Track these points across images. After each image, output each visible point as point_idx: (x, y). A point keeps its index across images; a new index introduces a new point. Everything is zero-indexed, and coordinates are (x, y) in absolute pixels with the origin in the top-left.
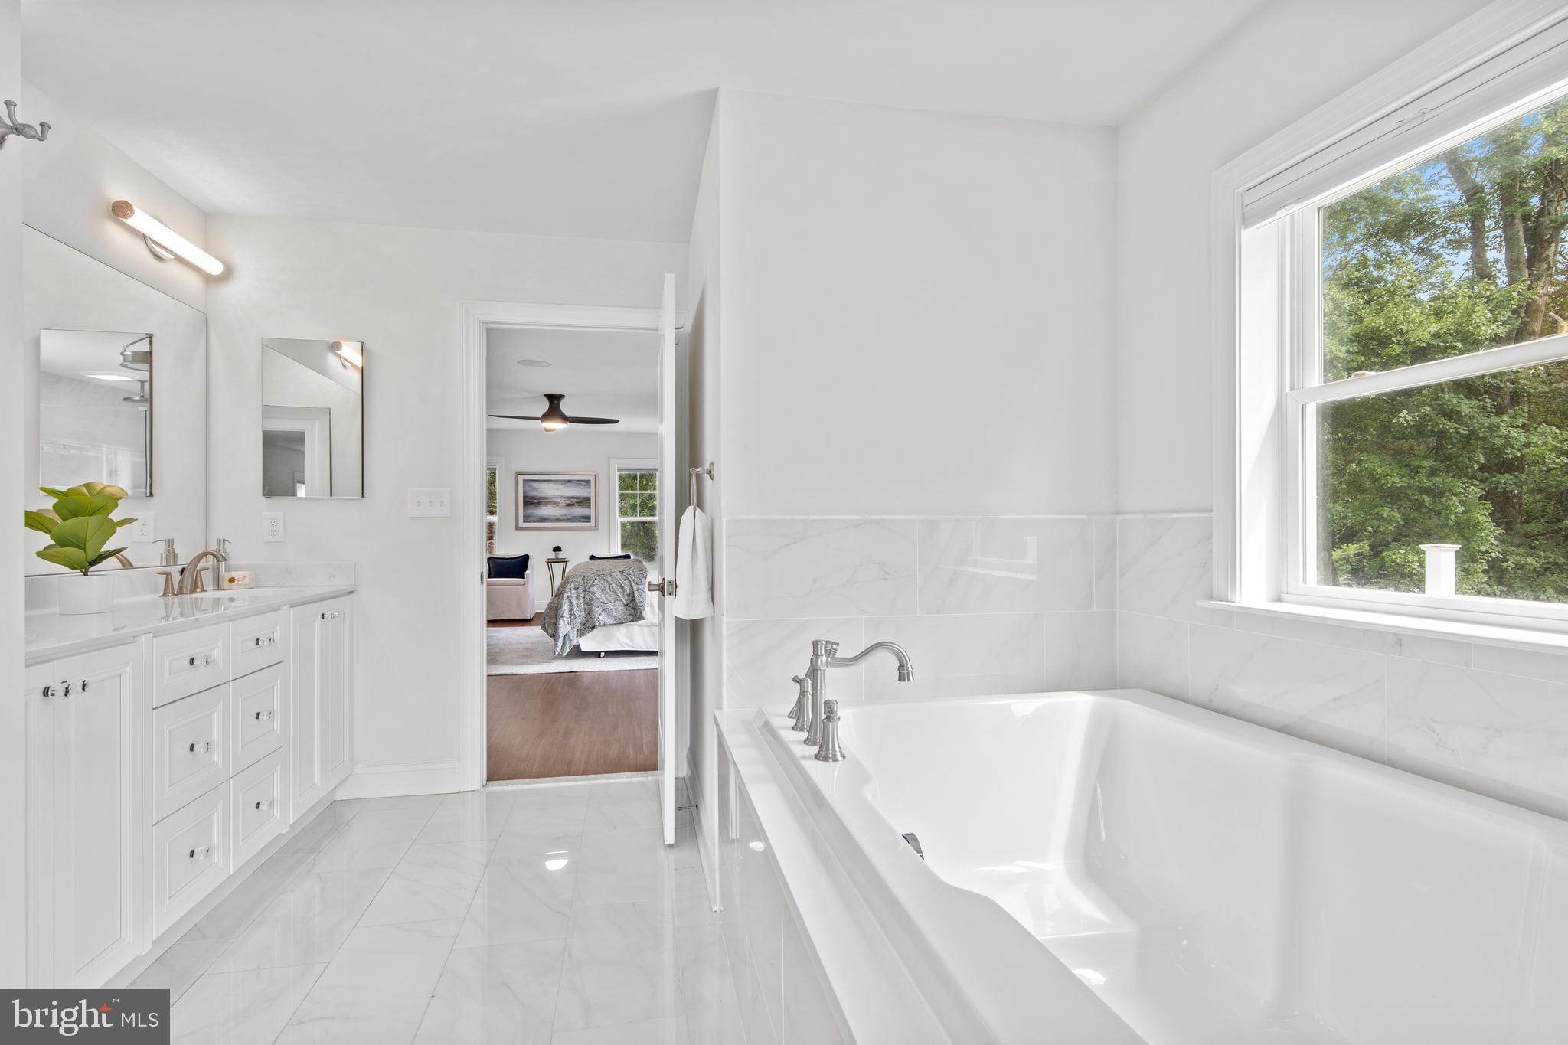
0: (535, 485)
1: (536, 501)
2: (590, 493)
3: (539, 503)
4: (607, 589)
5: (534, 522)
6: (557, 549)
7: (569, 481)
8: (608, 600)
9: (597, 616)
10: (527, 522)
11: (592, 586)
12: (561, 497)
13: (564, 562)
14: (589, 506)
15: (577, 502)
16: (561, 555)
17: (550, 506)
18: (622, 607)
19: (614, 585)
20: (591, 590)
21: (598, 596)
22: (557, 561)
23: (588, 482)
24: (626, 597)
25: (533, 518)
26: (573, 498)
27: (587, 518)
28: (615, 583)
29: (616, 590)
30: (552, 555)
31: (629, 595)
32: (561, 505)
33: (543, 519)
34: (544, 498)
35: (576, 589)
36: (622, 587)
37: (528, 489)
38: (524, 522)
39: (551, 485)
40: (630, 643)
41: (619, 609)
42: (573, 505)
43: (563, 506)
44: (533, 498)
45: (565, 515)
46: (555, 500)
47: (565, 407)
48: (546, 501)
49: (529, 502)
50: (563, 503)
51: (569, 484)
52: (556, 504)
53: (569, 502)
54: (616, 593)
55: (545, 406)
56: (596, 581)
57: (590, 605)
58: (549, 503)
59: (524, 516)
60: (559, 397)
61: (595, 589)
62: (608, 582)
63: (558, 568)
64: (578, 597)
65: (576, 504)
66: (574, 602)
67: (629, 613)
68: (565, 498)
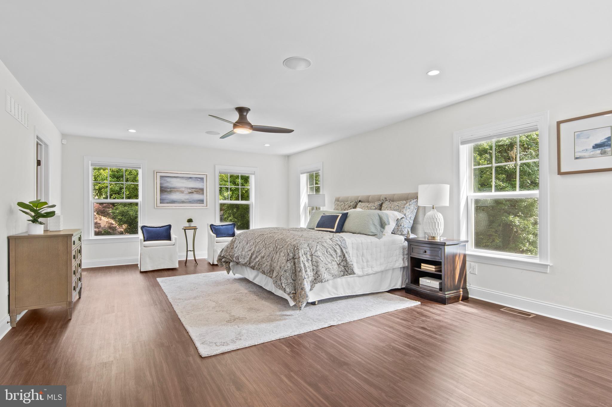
0: (169, 179)
1: (169, 190)
2: (203, 186)
3: (171, 191)
4: (326, 253)
5: (168, 203)
6: (190, 221)
7: (190, 178)
8: (328, 261)
9: (323, 275)
10: (163, 203)
11: (316, 251)
12: (185, 188)
13: (195, 229)
14: (203, 194)
15: (195, 191)
17: (178, 193)
18: (336, 266)
19: (329, 249)
20: (316, 254)
21: (322, 259)
22: (190, 228)
23: (202, 179)
24: (338, 258)
25: (166, 201)
26: (193, 188)
27: (201, 201)
28: (330, 248)
29: (332, 253)
30: (187, 225)
31: (340, 256)
32: (185, 192)
33: (173, 202)
34: (174, 188)
35: (305, 254)
36: (335, 251)
37: (163, 181)
38: (161, 203)
39: (178, 180)
40: (335, 292)
41: (335, 268)
42: (193, 193)
43: (187, 194)
44: (166, 188)
45: (188, 199)
46: (181, 189)
48: (175, 190)
49: (163, 190)
50: (187, 191)
51: (190, 180)
52: (182, 192)
53: (190, 191)
54: (332, 255)
56: (318, 247)
57: (317, 266)
58: (178, 191)
59: (161, 200)
61: (319, 253)
62: (325, 247)
64: (308, 260)
65: (195, 193)
66: (307, 264)
67: (340, 270)
68: (187, 188)
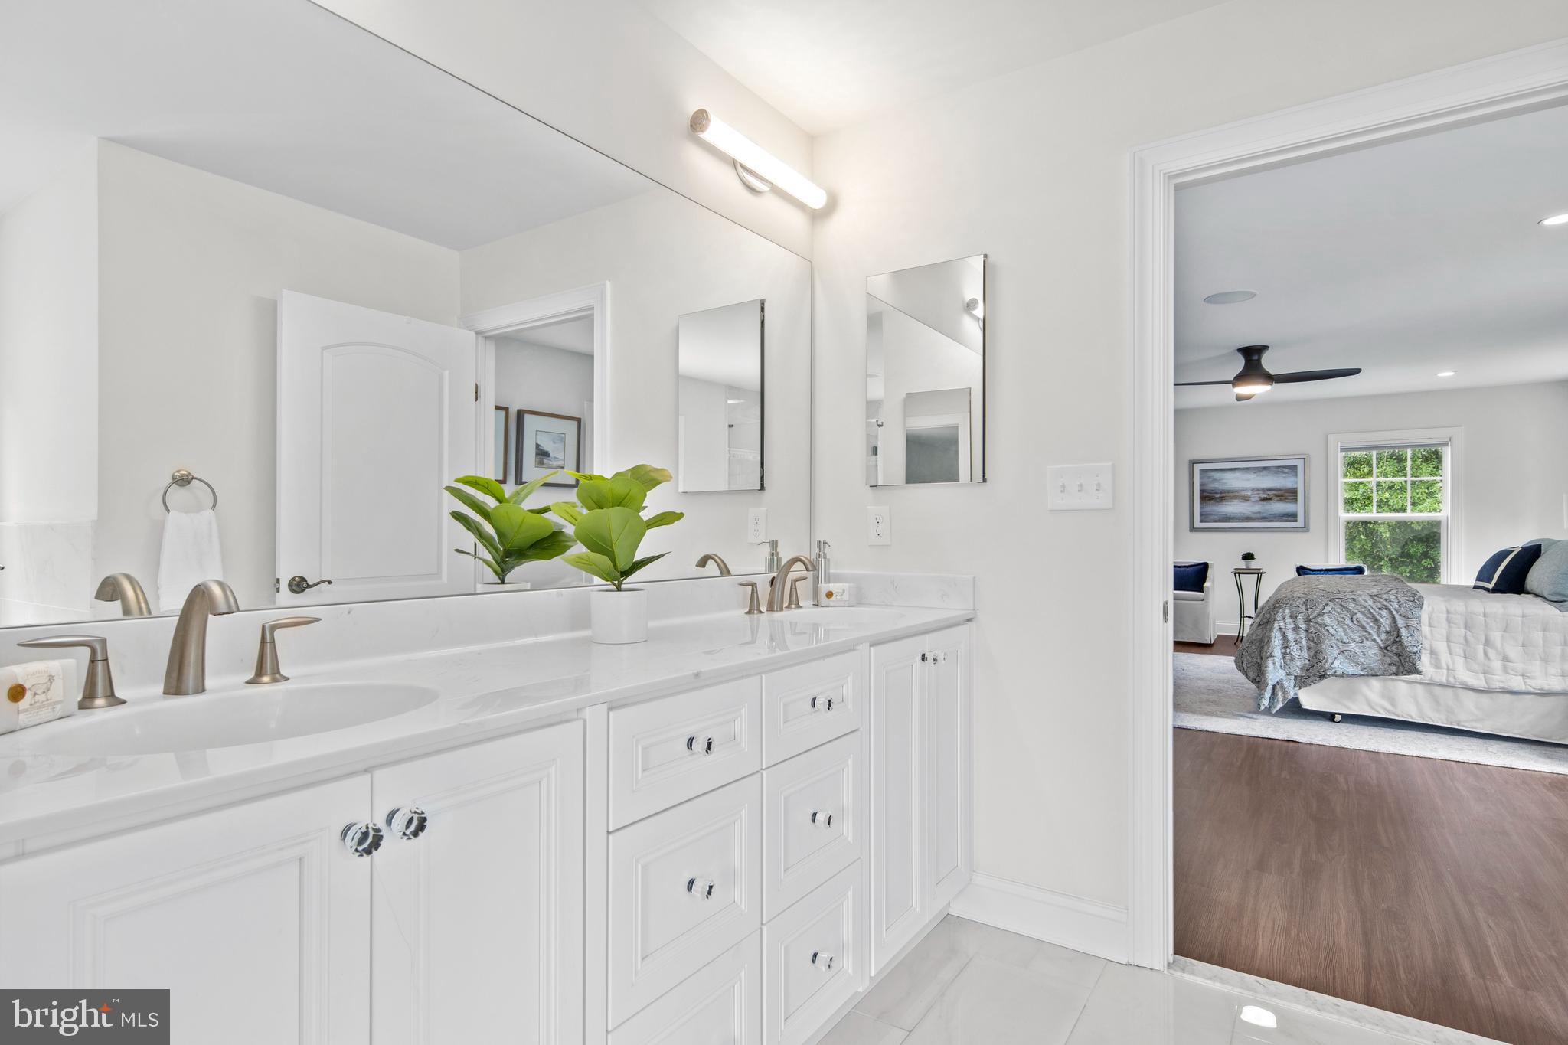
0: (1217, 475)
1: (1218, 496)
2: (1297, 483)
3: (1222, 498)
4: (1348, 621)
5: (1215, 521)
6: (1248, 556)
7: (1265, 468)
8: (1350, 638)
9: (1330, 661)
10: (1205, 522)
11: (1321, 614)
12: (1253, 489)
13: (1259, 574)
14: (1295, 500)
15: (1276, 496)
16: (1253, 564)
17: (1236, 502)
18: (1376, 650)
19: (1360, 616)
20: (1319, 620)
21: (1332, 631)
22: (1249, 572)
23: (1294, 468)
24: (1384, 636)
25: (1212, 517)
26: (1270, 490)
27: (1292, 517)
28: (1363, 613)
29: (1364, 623)
30: (1242, 564)
31: (1388, 633)
32: (1253, 499)
33: (1227, 518)
34: (1228, 492)
35: (1294, 617)
36: (1376, 621)
37: (1206, 480)
38: (1201, 521)
39: (1237, 474)
40: (1389, 707)
41: (1372, 654)
42: (1270, 499)
43: (1256, 502)
44: (1214, 491)
45: (1259, 513)
46: (1243, 493)
47: (1270, 363)
48: (1231, 495)
49: (1207, 497)
50: (1256, 497)
51: (1265, 472)
52: (1246, 499)
53: (1265, 496)
54: (1364, 628)
55: (1239, 363)
56: (1328, 608)
57: (1318, 643)
58: (1236, 497)
59: (1201, 515)
60: (1260, 350)
61: (1327, 619)
62: (1348, 610)
63: (1249, 581)
64: (1296, 629)
65: (1276, 498)
66: (1291, 636)
67: (1388, 660)
68: (1258, 490)
